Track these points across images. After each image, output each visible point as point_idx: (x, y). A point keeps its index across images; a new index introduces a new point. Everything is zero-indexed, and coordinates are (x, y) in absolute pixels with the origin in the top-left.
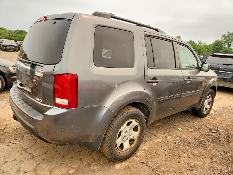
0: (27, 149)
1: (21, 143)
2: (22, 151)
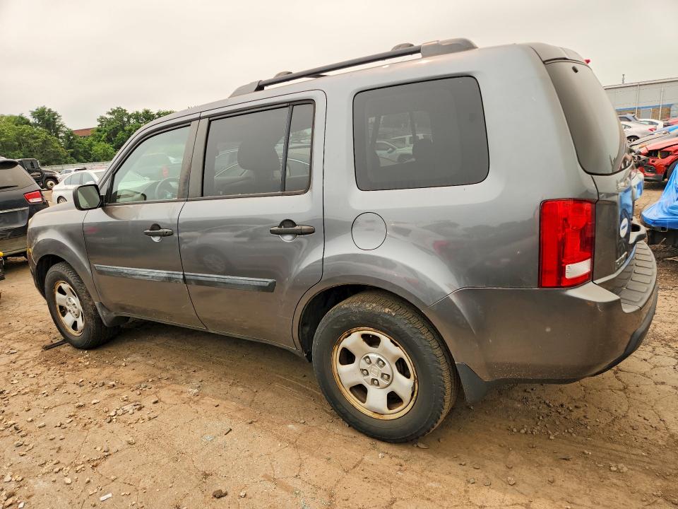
0: (620, 390)
1: (625, 408)
2: (634, 392)
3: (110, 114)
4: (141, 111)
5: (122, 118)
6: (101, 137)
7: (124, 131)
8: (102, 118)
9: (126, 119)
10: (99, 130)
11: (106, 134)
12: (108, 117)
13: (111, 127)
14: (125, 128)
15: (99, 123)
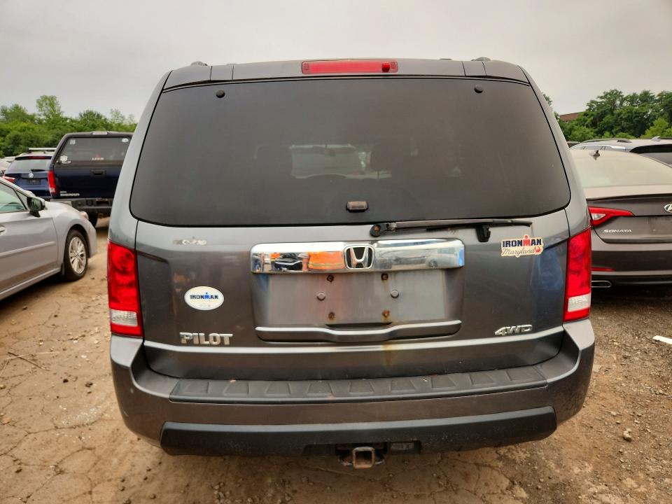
3: (601, 98)
4: (639, 93)
5: (614, 102)
6: (586, 121)
7: (613, 114)
8: (592, 102)
9: (618, 102)
10: (585, 114)
11: (592, 118)
12: (599, 100)
13: (600, 110)
14: (615, 112)
15: (588, 107)
